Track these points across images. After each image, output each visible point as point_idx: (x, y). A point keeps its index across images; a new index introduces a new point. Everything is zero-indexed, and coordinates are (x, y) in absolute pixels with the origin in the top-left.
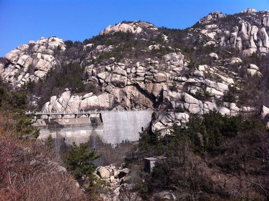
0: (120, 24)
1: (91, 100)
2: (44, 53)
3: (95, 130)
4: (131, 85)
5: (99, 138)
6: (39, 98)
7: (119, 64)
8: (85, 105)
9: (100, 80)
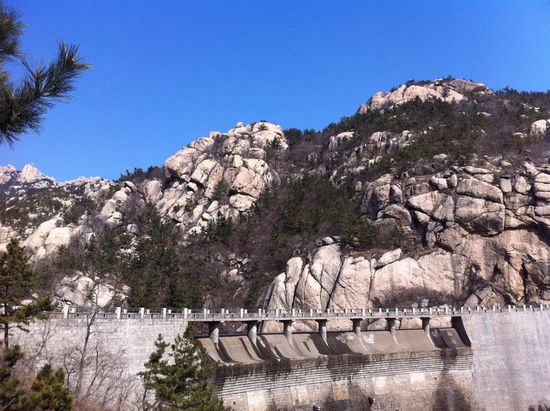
0: (404, 86)
1: (402, 270)
2: (246, 155)
3: (450, 372)
4: (519, 228)
5: (462, 399)
6: (244, 262)
7: (471, 169)
8: (386, 286)
9: (419, 214)
